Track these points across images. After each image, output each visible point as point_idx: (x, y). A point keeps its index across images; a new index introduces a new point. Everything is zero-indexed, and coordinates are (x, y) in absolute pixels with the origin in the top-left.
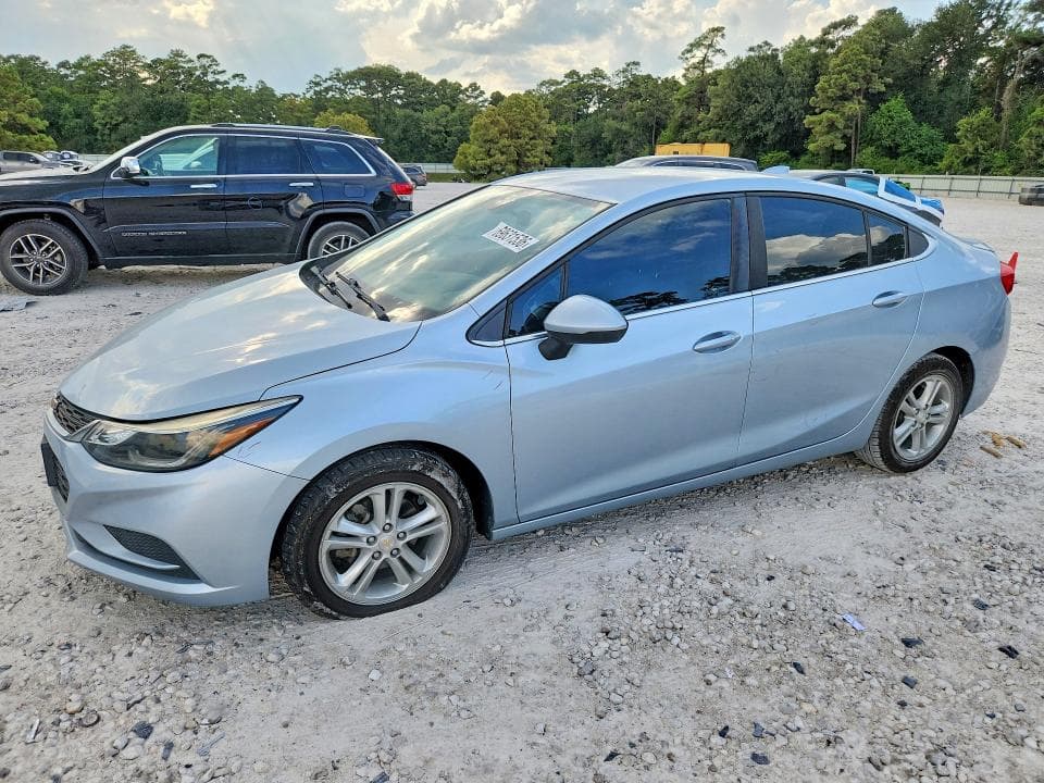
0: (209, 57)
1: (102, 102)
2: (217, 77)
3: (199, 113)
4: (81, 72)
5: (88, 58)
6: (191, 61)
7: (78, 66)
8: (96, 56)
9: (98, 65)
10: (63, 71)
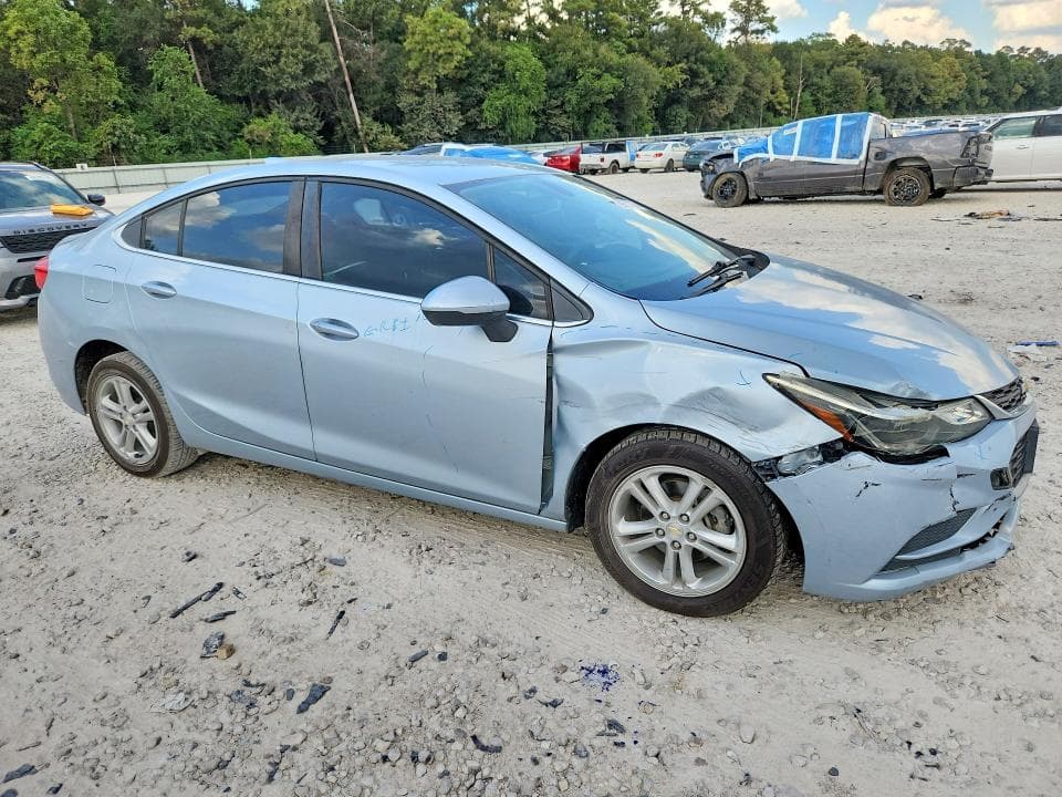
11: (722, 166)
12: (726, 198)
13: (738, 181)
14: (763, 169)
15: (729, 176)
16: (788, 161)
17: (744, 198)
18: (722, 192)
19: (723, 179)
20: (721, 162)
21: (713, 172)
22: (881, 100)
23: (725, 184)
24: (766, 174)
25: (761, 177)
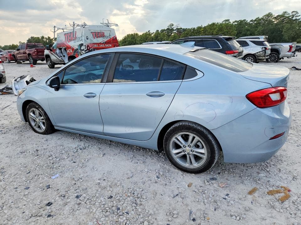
0: (295, 12)
1: (258, 30)
2: (296, 18)
3: (286, 30)
4: (256, 22)
5: (258, 18)
6: (289, 14)
7: (255, 20)
8: (261, 17)
9: (260, 20)
10: (251, 22)
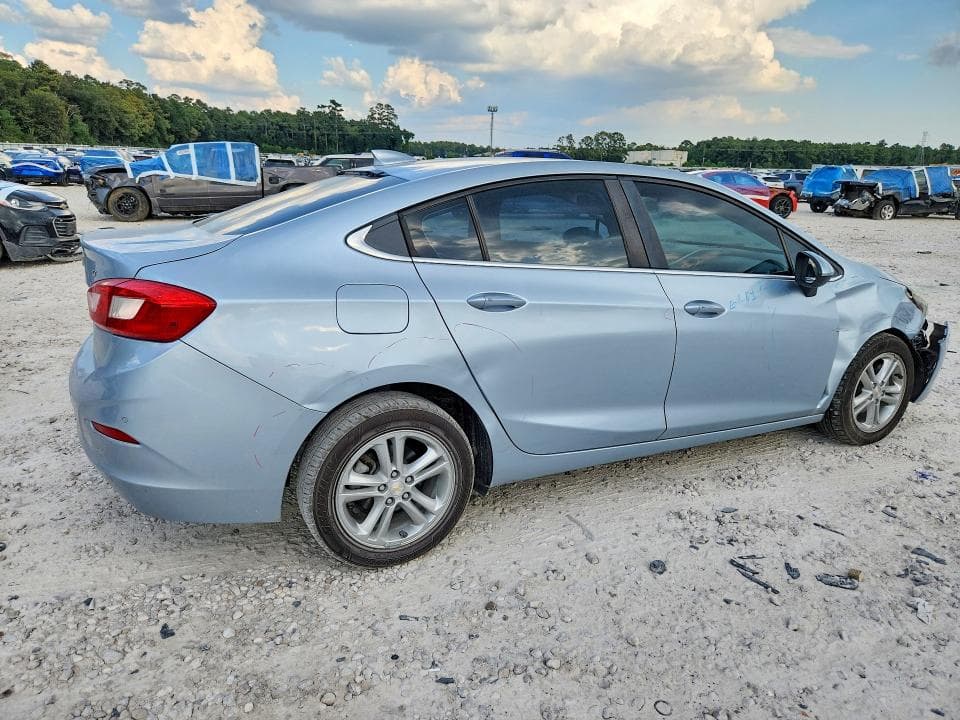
11: (115, 180)
12: (126, 212)
13: (138, 195)
14: (166, 186)
15: (126, 190)
16: (190, 180)
17: (146, 213)
18: (119, 206)
19: (119, 193)
20: (112, 176)
21: (104, 185)
22: (84, 127)
23: (121, 198)
24: (169, 190)
25: (163, 193)
